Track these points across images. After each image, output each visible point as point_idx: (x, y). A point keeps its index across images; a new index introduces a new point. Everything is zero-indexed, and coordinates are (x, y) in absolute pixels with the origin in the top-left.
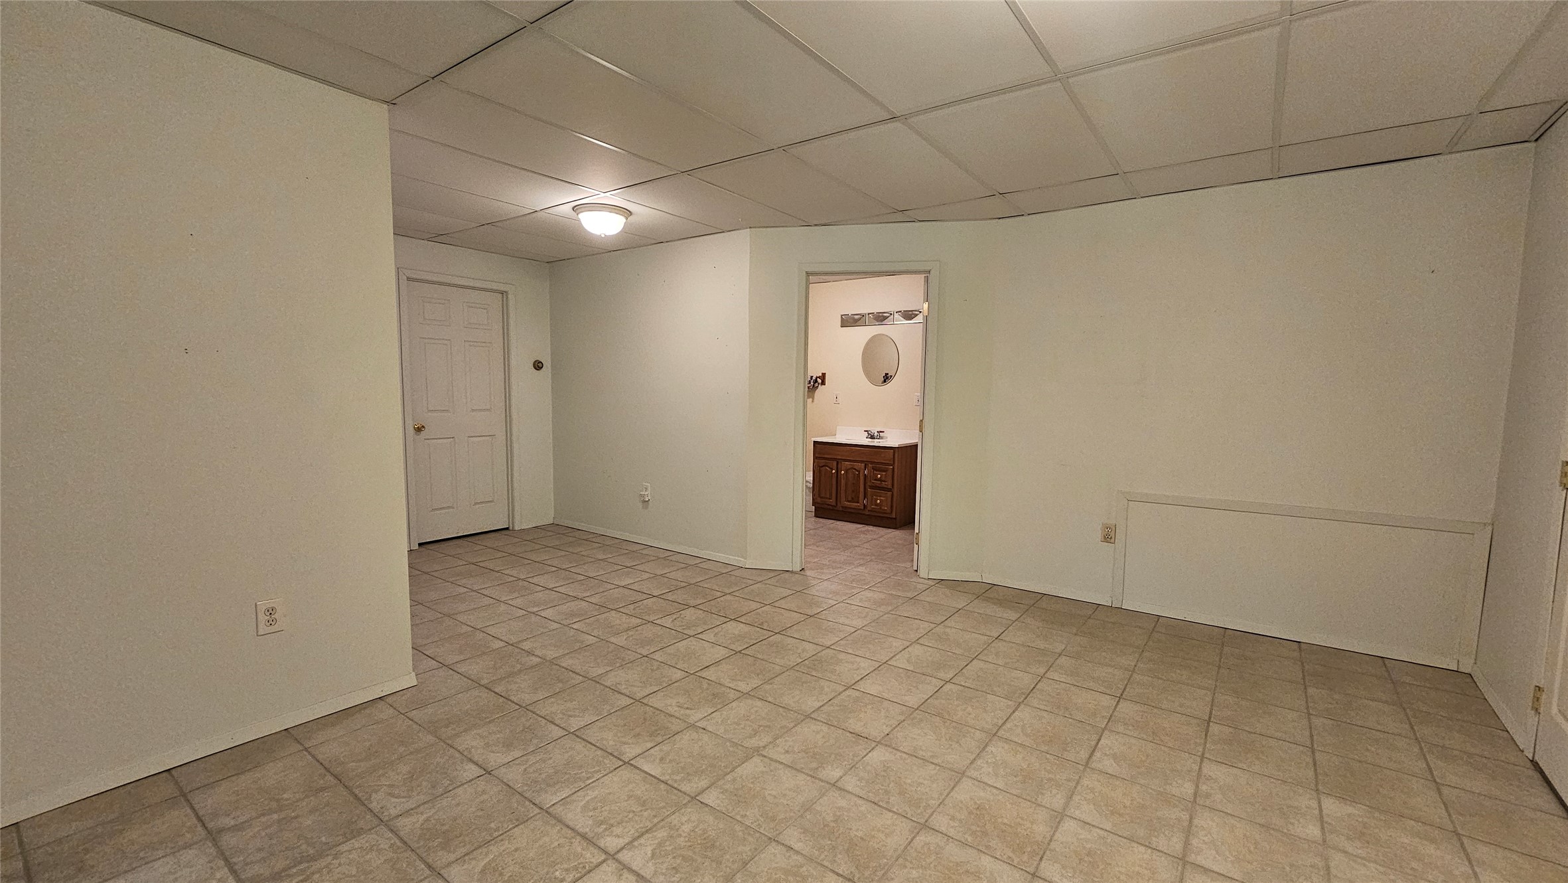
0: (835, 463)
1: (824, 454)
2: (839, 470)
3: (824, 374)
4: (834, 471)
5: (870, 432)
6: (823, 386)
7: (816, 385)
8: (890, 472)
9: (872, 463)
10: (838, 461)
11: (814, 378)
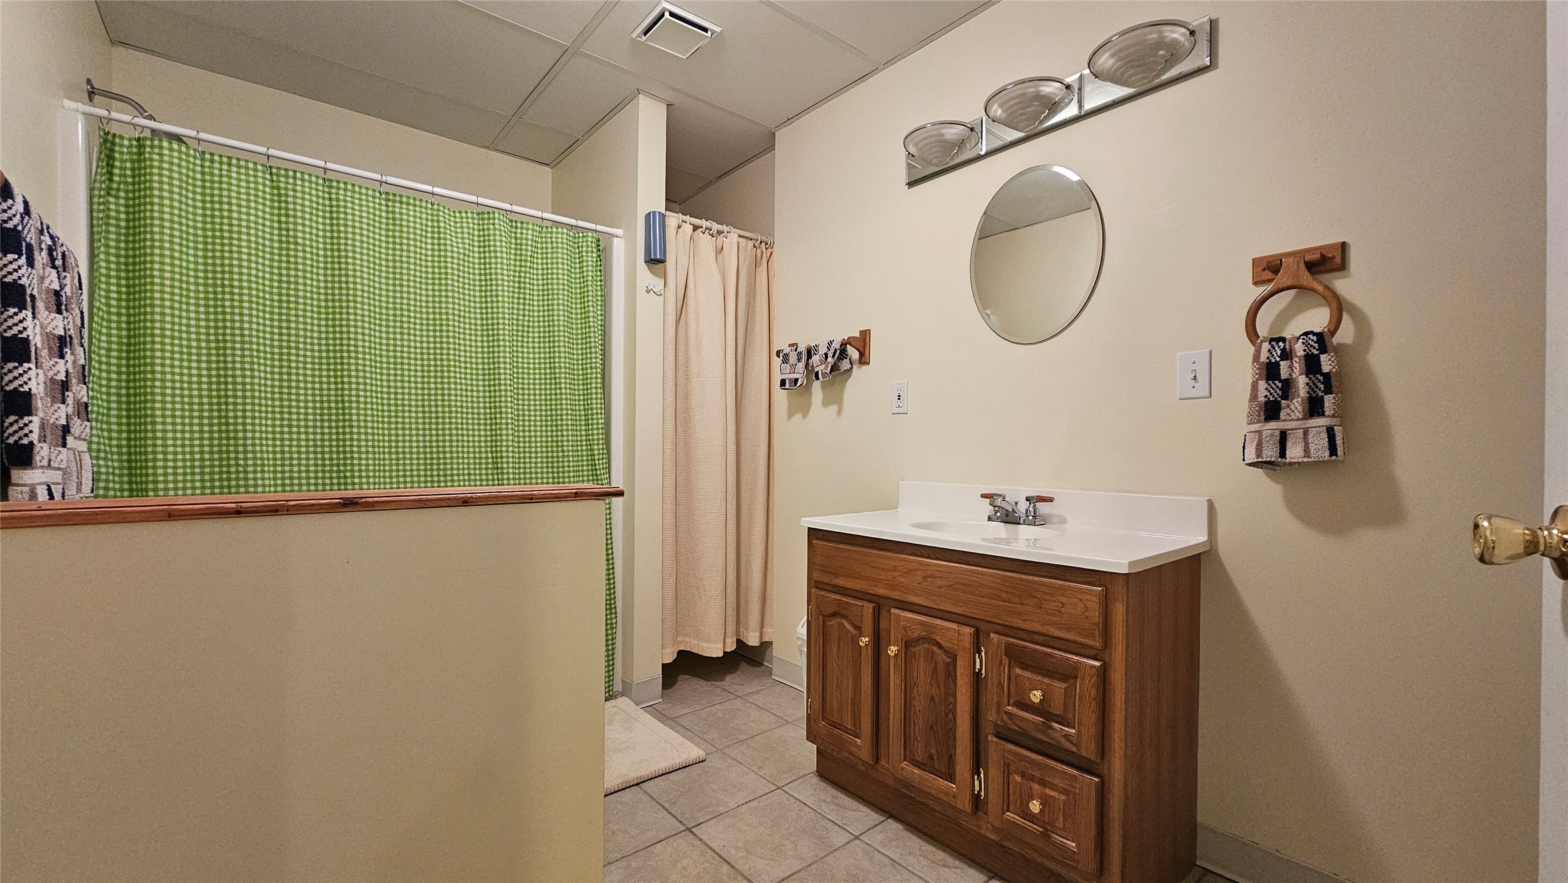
0: (869, 607)
1: (836, 575)
2: (883, 643)
3: (865, 334)
4: (864, 640)
5: (999, 502)
6: (864, 367)
7: (845, 365)
8: (1086, 686)
9: (1008, 630)
10: (880, 605)
11: (836, 345)
